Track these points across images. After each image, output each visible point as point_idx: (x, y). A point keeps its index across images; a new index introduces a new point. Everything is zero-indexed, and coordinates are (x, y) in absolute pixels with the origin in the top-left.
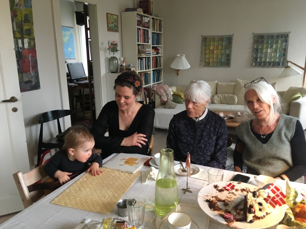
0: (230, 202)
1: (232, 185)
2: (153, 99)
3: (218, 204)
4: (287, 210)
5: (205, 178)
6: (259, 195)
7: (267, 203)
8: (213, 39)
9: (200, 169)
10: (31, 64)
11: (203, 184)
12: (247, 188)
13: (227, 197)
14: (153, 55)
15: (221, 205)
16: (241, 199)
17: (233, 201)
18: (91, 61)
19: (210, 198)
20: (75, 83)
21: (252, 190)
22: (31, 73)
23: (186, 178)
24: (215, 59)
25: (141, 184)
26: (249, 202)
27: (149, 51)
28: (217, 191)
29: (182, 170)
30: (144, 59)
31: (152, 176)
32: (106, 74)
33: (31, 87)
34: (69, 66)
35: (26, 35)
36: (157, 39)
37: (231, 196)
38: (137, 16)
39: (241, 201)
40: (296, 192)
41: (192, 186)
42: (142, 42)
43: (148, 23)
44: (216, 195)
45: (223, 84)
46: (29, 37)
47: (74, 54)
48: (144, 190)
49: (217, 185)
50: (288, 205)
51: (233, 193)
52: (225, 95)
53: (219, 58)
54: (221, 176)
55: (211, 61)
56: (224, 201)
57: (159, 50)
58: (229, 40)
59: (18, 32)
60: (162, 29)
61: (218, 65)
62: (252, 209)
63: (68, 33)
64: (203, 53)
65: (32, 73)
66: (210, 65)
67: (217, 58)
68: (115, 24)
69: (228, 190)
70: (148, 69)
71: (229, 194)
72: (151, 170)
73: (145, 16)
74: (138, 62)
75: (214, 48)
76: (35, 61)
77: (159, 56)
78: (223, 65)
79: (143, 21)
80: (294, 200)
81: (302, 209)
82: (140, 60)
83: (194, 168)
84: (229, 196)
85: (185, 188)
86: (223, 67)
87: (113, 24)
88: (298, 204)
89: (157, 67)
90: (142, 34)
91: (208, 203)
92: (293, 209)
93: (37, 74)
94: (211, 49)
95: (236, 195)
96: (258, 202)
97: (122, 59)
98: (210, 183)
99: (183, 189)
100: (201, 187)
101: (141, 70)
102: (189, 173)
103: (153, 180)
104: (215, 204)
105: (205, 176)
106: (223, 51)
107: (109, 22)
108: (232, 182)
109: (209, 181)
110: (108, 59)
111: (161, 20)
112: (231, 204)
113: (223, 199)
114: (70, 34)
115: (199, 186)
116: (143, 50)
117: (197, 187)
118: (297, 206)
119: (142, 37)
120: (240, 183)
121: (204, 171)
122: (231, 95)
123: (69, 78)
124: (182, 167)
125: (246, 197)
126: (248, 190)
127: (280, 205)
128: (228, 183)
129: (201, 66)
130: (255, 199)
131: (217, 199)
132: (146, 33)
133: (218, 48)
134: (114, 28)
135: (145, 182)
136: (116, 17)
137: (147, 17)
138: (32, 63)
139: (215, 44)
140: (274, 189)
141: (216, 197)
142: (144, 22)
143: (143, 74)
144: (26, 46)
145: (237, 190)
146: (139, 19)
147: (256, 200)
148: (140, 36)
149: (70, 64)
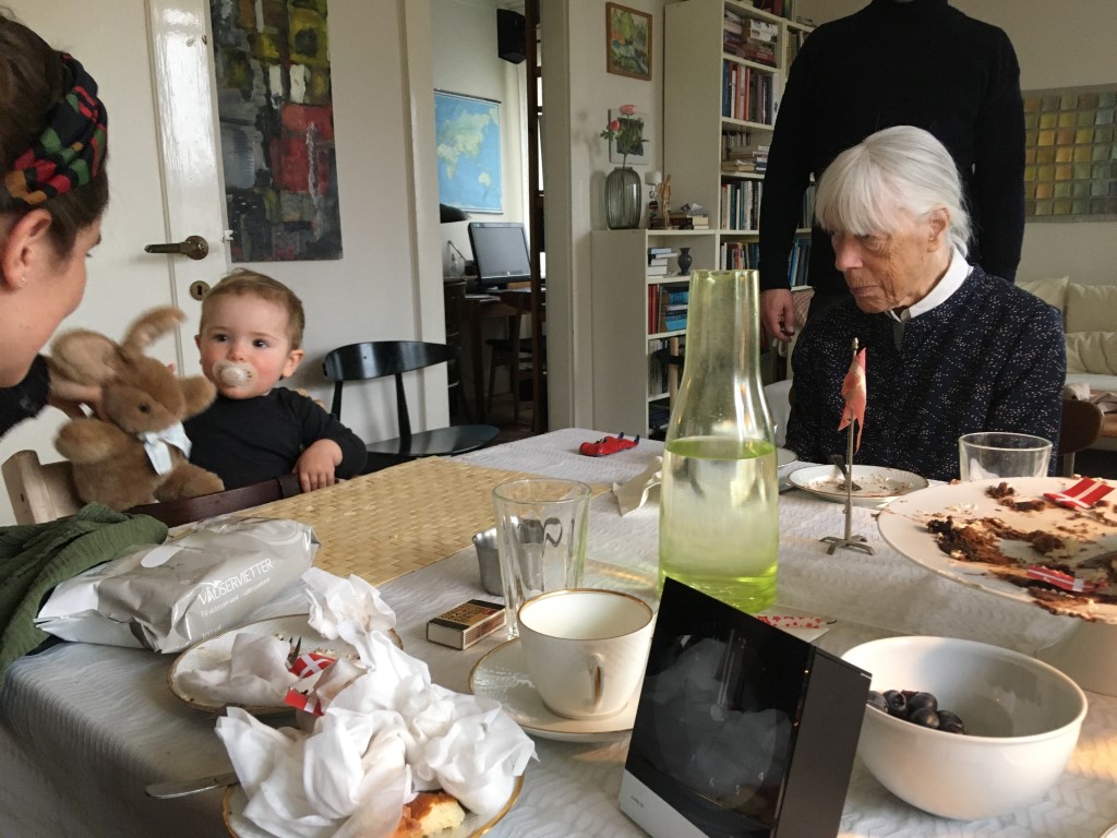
2: (777, 348)
3: (996, 543)
8: (1052, 101)
10: (312, 162)
15: (1018, 547)
18: (544, 191)
22: (309, 196)
24: (1058, 187)
28: (1005, 508)
29: (841, 485)
30: (750, 183)
32: (591, 233)
33: (307, 243)
34: (476, 233)
35: (298, 53)
37: (1084, 525)
38: (726, 16)
42: (745, 119)
43: (770, 46)
44: (990, 518)
45: (1098, 291)
46: (311, 61)
47: (499, 196)
52: (1102, 336)
53: (1079, 181)
55: (1038, 196)
56: (1030, 537)
59: (271, 37)
61: (1074, 211)
63: (480, 120)
65: (315, 196)
66: (1038, 212)
67: (1072, 180)
68: (640, 48)
69: (1067, 506)
71: (1072, 518)
73: (759, 19)
74: (721, 196)
75: (1056, 139)
76: (326, 151)
78: (1095, 209)
79: (752, 35)
82: (729, 186)
84: (1069, 524)
85: (838, 536)
86: (1099, 221)
87: (631, 47)
90: (743, 85)
91: (937, 538)
93: (330, 203)
94: (1041, 143)
97: (658, 179)
99: (826, 540)
101: (733, 227)
104: (980, 543)
106: (1098, 153)
107: (613, 39)
110: (605, 175)
112: (1083, 549)
114: (487, 123)
116: (745, 150)
119: (742, 98)
124: (841, 477)
131: (999, 529)
132: (760, 82)
133: (1075, 138)
134: (633, 62)
136: (645, 20)
137: (769, 22)
138: (314, 159)
139: (1062, 124)
141: (991, 523)
142: (755, 40)
143: (740, 245)
144: (298, 92)
146: (737, 30)
148: (733, 92)
149: (478, 225)
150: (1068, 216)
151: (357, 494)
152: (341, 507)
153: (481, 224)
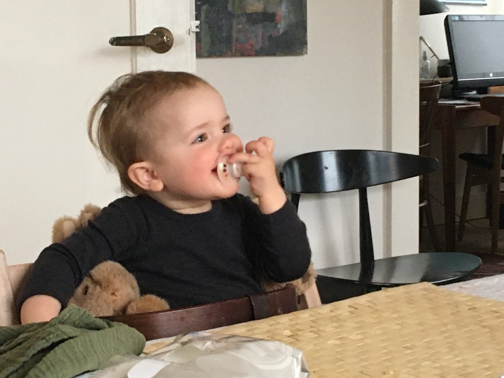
33: (270, 37)
34: (453, 26)
149: (457, 18)
151: (339, 320)
152: (321, 334)
153: (459, 16)
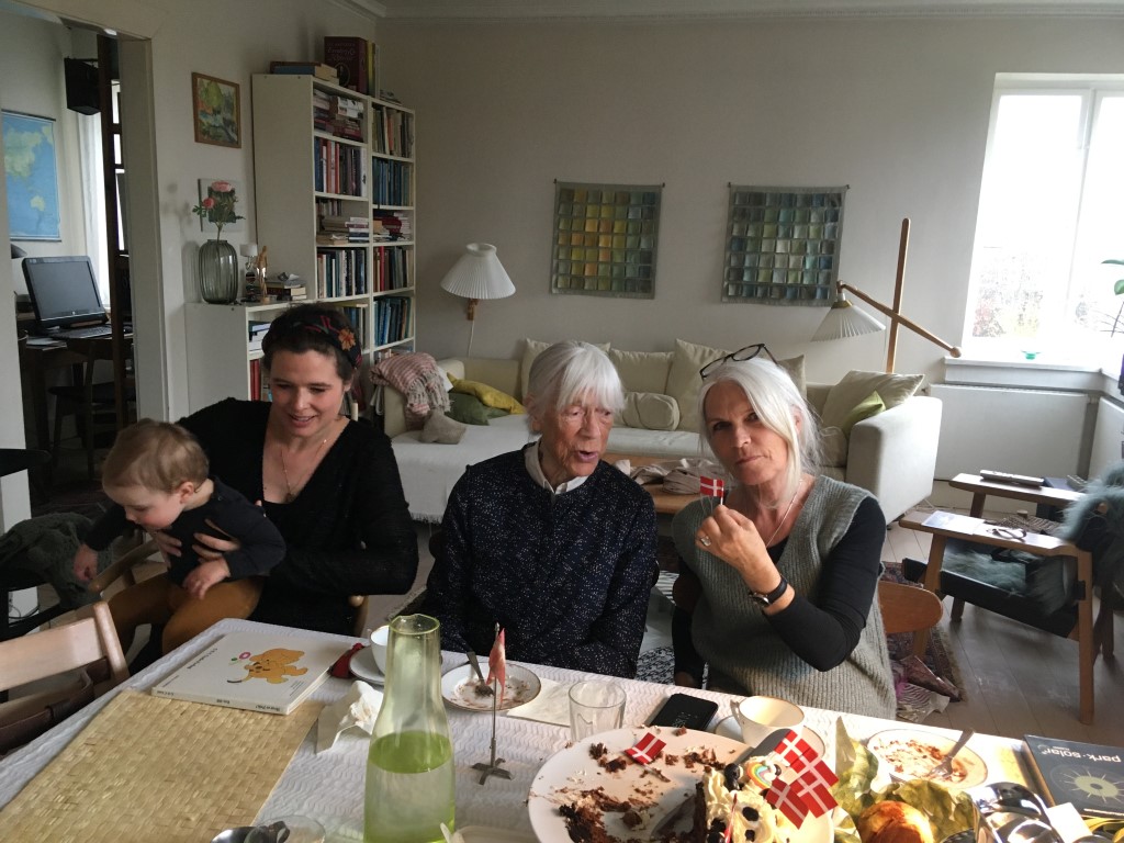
0: (647, 808)
1: (653, 742)
3: (602, 819)
4: (842, 825)
5: (560, 717)
6: (747, 779)
7: (774, 807)
8: (595, 194)
9: (541, 680)
11: (554, 738)
12: (707, 751)
13: (637, 791)
14: (378, 240)
15: (615, 822)
16: (686, 795)
17: (655, 804)
18: (126, 252)
19: (574, 798)
20: (54, 339)
21: (724, 758)
23: (488, 719)
24: (601, 267)
25: (313, 756)
26: (713, 810)
27: (362, 227)
28: (602, 770)
29: (477, 687)
30: (343, 254)
31: (357, 720)
32: (185, 305)
34: (31, 269)
36: (393, 182)
37: (650, 783)
38: (315, 94)
39: (683, 804)
40: (870, 758)
41: (513, 749)
42: (336, 192)
43: (356, 121)
44: (595, 788)
47: (56, 221)
48: (326, 782)
49: (601, 745)
50: (845, 808)
51: (657, 773)
53: (616, 264)
54: (616, 710)
55: (586, 274)
56: (624, 807)
57: (399, 223)
58: (649, 202)
60: (413, 149)
61: (614, 288)
62: (722, 834)
63: (31, 139)
64: (560, 242)
66: (586, 287)
67: (611, 262)
68: (228, 116)
69: (639, 762)
70: (357, 293)
71: (642, 776)
72: (357, 697)
73: (345, 97)
74: (318, 265)
75: (599, 227)
77: (400, 247)
78: (629, 288)
79: (340, 112)
80: (866, 785)
81: (892, 820)
82: (325, 256)
83: (519, 678)
84: (641, 784)
85: (486, 760)
86: (631, 298)
87: (219, 117)
88: (877, 802)
89: (391, 288)
90: (333, 159)
91: (566, 822)
92: (859, 821)
94: (587, 229)
95: (667, 781)
96: (743, 807)
98: (578, 737)
99: (478, 767)
100: (545, 751)
101: (330, 295)
102: (502, 700)
103: (363, 734)
104: (593, 822)
105: (561, 708)
106: (630, 240)
107: (200, 109)
108: (653, 730)
109: (572, 727)
110: (197, 247)
111: (409, 115)
112: (651, 816)
113: (623, 799)
114: (40, 141)
115: (537, 748)
116: (337, 219)
117: (530, 754)
118: (875, 810)
119: (333, 171)
120: (684, 732)
121: (557, 689)
122: (656, 396)
123: (32, 315)
124: (476, 677)
125: (701, 787)
126: (710, 756)
127: (818, 813)
128: (642, 734)
129: (554, 291)
130: (734, 792)
131: (602, 800)
132: (348, 159)
133: (613, 228)
134: (221, 131)
135: (330, 745)
136: (232, 90)
137: (354, 99)
139: (603, 216)
140: (799, 753)
141: (596, 793)
142: (344, 117)
145: (671, 761)
146: (325, 106)
147: (735, 800)
148: (325, 167)
149: (35, 261)
150: (608, 292)
153: (38, 259)
